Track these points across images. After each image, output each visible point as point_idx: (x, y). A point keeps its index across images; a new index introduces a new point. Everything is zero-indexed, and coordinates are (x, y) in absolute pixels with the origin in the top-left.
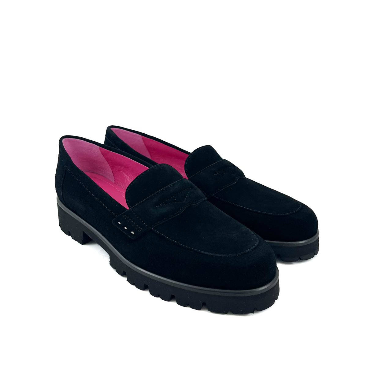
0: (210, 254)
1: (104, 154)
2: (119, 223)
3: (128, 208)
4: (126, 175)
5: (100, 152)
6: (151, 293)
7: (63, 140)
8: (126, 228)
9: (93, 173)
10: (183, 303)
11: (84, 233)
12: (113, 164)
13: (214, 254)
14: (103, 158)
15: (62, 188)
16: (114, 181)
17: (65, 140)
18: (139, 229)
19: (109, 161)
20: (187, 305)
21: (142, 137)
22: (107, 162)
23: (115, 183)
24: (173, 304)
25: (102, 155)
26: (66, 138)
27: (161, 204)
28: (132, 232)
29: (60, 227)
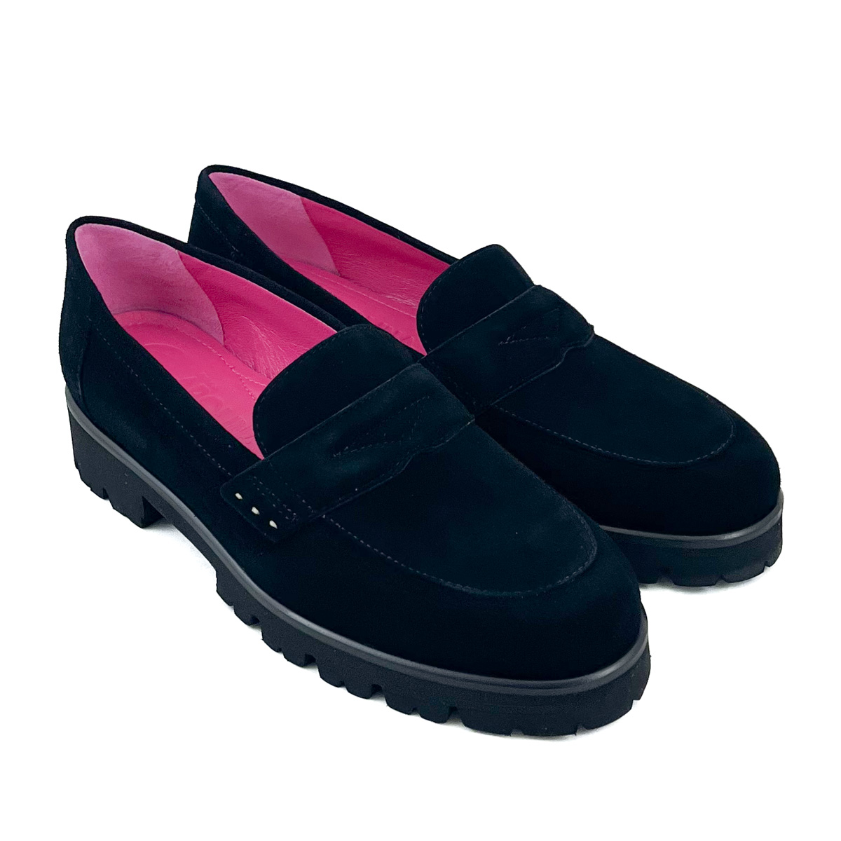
0: (467, 589)
1: (193, 272)
2: (238, 496)
3: (261, 457)
4: (257, 329)
5: (181, 263)
6: (324, 676)
7: (79, 230)
8: (255, 511)
9: (164, 312)
10: (402, 704)
11: (145, 502)
12: (219, 297)
13: (477, 592)
14: (192, 280)
15: (81, 378)
16: (224, 340)
17: (81, 230)
18: (291, 516)
19: (208, 288)
20: (413, 711)
21: (302, 200)
22: (202, 290)
23: (225, 346)
24: (378, 707)
25: (186, 271)
26: (86, 225)
27: (347, 448)
28: (272, 524)
29: (77, 471)
